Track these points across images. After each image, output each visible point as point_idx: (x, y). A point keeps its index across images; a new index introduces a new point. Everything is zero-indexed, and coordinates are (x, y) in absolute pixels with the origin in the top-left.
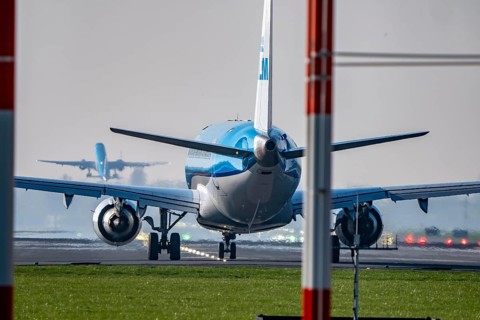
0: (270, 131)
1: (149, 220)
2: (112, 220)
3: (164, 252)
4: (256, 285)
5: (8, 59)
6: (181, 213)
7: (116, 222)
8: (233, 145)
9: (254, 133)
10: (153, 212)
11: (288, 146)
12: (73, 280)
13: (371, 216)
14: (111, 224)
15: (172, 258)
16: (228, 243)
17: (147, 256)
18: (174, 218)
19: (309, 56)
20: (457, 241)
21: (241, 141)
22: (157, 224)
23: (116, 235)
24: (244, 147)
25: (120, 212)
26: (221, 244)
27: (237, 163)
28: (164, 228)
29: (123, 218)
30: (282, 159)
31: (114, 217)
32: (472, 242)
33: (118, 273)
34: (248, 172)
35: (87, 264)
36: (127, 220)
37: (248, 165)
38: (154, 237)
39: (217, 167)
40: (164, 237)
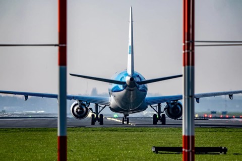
0: (132, 74)
1: (91, 109)
2: (77, 109)
3: (97, 122)
4: (149, 135)
5: (64, 45)
6: (103, 106)
7: (79, 110)
8: (119, 80)
9: (127, 75)
10: (92, 106)
11: (140, 79)
12: (75, 134)
13: (178, 106)
14: (77, 111)
15: (100, 124)
16: (126, 118)
17: (91, 124)
18: (101, 108)
19: (184, 42)
20: (224, 116)
21: (122, 78)
22: (94, 111)
23: (79, 115)
24: (123, 80)
25: (80, 106)
26: (123, 118)
27: (121, 87)
28: (97, 112)
29: (81, 108)
30: (137, 85)
31: (78, 108)
32: (230, 116)
33: (93, 130)
34: (125, 90)
35: (81, 127)
36: (83, 109)
37: (125, 88)
38: (93, 116)
39: (114, 88)
40: (97, 116)
